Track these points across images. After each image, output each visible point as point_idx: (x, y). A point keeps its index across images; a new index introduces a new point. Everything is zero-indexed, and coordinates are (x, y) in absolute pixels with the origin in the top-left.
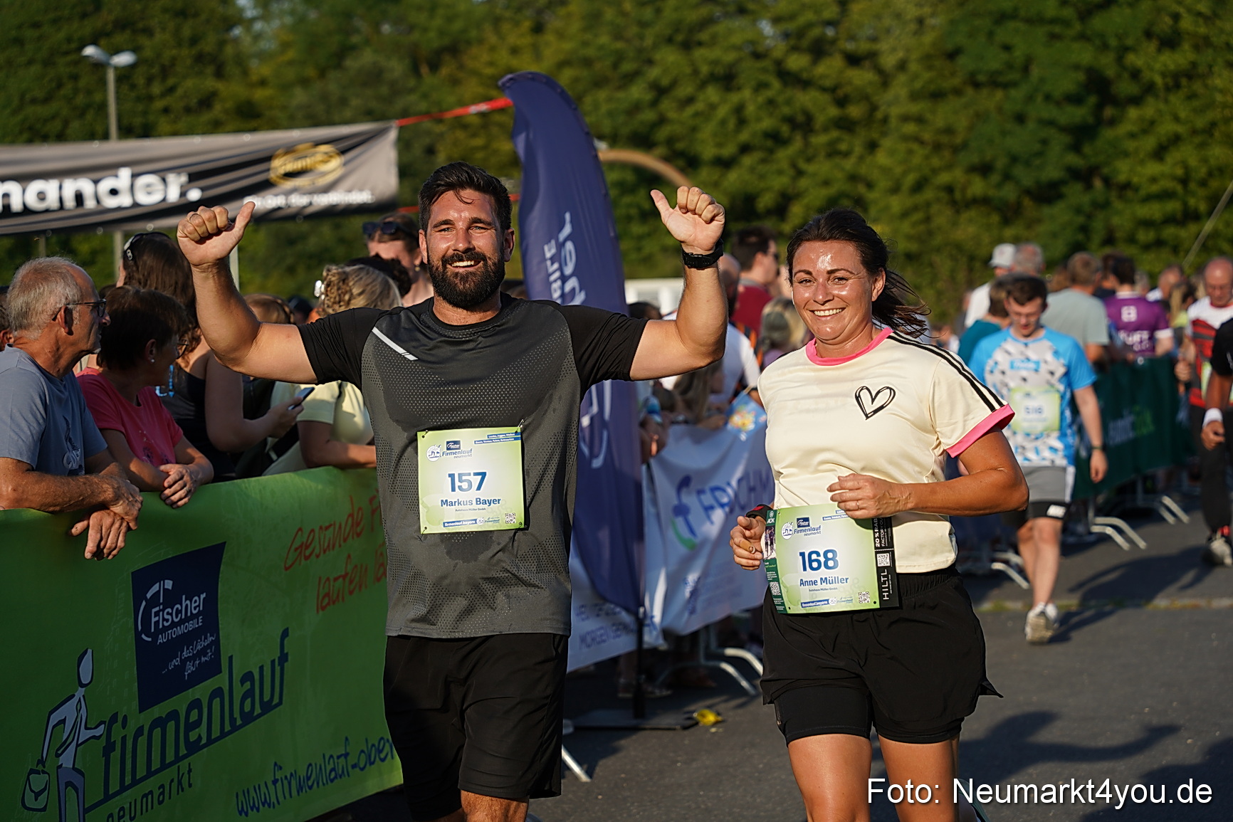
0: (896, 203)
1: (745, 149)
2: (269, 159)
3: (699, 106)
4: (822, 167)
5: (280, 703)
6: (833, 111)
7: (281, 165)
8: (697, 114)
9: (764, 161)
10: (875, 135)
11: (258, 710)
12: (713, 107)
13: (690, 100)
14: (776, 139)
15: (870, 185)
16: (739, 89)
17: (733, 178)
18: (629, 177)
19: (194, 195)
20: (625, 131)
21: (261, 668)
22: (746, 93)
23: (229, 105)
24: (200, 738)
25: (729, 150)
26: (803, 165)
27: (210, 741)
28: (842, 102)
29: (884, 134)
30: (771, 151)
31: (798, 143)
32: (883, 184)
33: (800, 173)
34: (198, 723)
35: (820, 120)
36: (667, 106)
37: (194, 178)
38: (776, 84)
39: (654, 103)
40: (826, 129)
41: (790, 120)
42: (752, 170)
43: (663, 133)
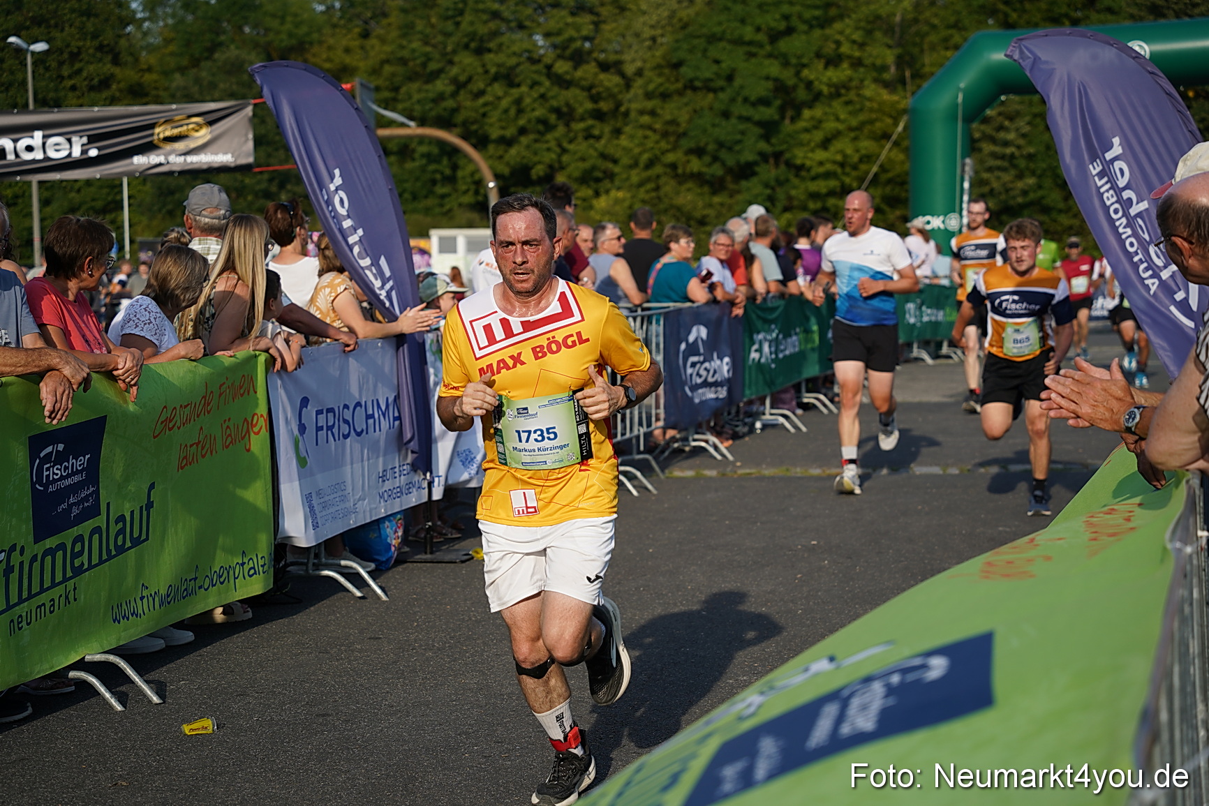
0: (635, 176)
1: (523, 131)
2: (152, 126)
3: (488, 98)
4: (581, 147)
5: (147, 539)
6: (589, 105)
7: (161, 132)
8: (485, 104)
9: (536, 141)
10: (619, 125)
11: (128, 544)
12: (499, 98)
13: (482, 93)
14: (546, 126)
15: (615, 162)
16: (519, 85)
17: (514, 154)
18: (435, 150)
19: (93, 153)
20: (433, 113)
21: (132, 512)
22: (524, 89)
23: (122, 85)
24: (83, 564)
25: (509, 133)
26: (565, 145)
27: (91, 567)
28: (595, 99)
29: (626, 124)
30: (542, 134)
31: (561, 129)
32: (626, 161)
33: (564, 151)
34: (81, 553)
35: (580, 110)
36: (462, 96)
37: (93, 139)
38: (547, 83)
39: (454, 95)
40: (582, 119)
41: (557, 111)
42: (528, 147)
43: (459, 118)
